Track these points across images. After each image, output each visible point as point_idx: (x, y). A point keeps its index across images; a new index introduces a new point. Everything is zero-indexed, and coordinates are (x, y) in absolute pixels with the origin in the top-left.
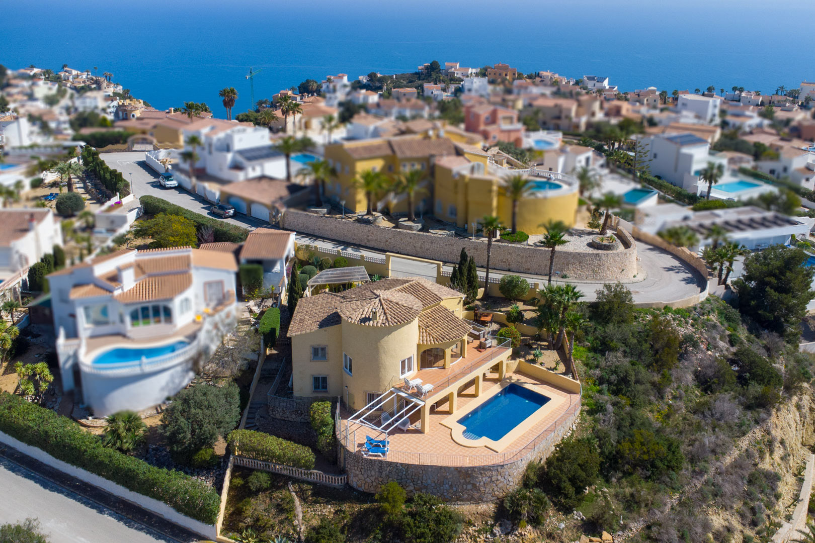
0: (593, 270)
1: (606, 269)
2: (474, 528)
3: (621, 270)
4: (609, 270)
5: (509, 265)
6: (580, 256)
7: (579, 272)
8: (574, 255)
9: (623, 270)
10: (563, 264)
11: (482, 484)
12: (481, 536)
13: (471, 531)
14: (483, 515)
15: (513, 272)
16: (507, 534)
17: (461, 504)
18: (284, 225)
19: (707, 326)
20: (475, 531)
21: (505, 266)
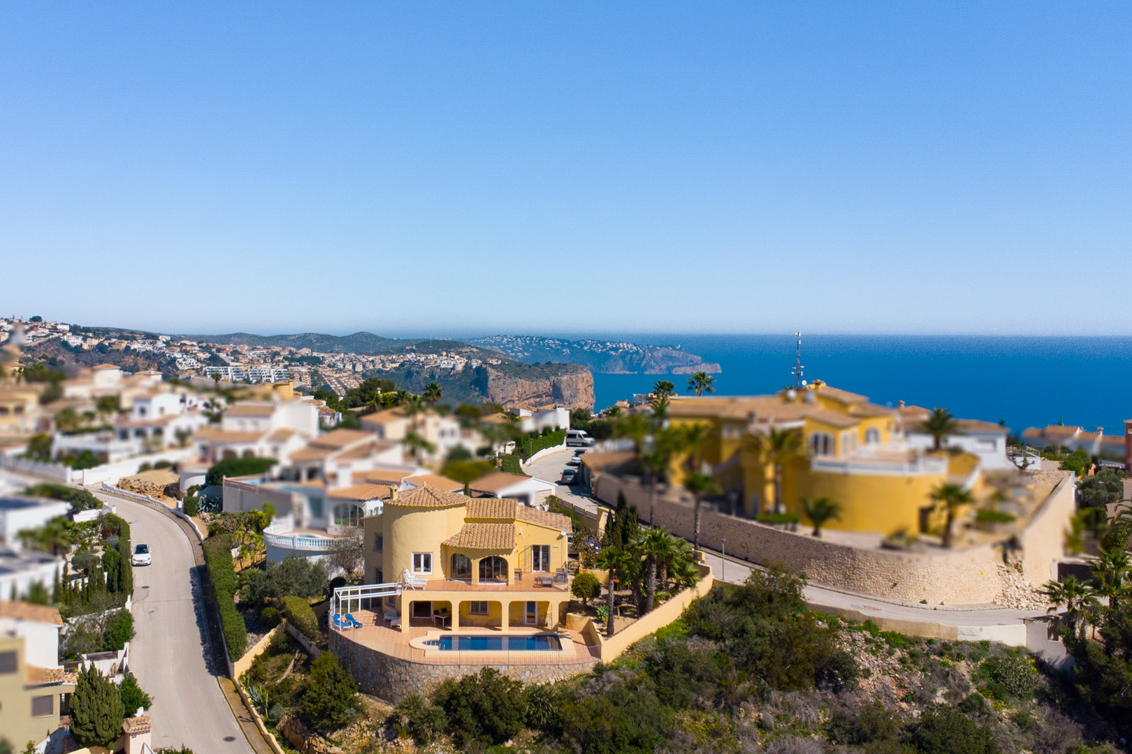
0: (844, 574)
1: (864, 575)
2: (367, 722)
3: (891, 584)
4: (869, 578)
5: (748, 552)
6: (826, 548)
7: (825, 573)
8: (818, 545)
9: (895, 584)
10: (804, 557)
11: (393, 680)
12: (368, 732)
13: (363, 724)
14: (382, 713)
15: (750, 562)
16: (389, 740)
17: (377, 700)
18: (596, 493)
19: (932, 671)
20: (367, 726)
21: (744, 553)
